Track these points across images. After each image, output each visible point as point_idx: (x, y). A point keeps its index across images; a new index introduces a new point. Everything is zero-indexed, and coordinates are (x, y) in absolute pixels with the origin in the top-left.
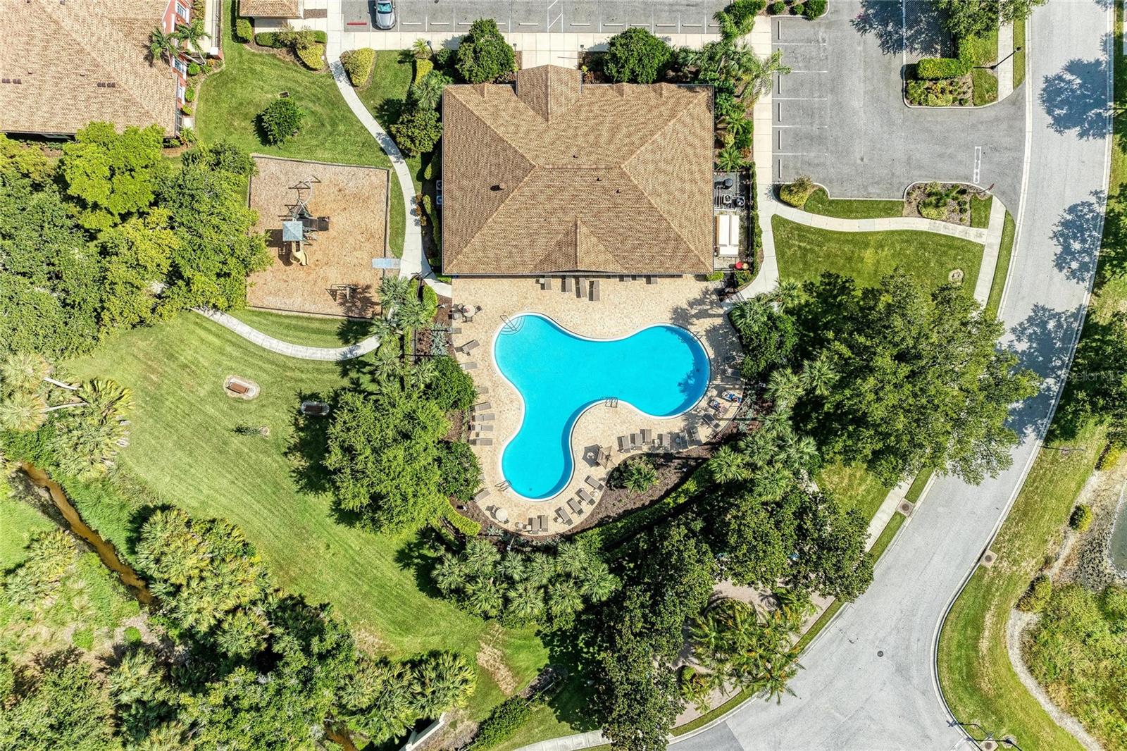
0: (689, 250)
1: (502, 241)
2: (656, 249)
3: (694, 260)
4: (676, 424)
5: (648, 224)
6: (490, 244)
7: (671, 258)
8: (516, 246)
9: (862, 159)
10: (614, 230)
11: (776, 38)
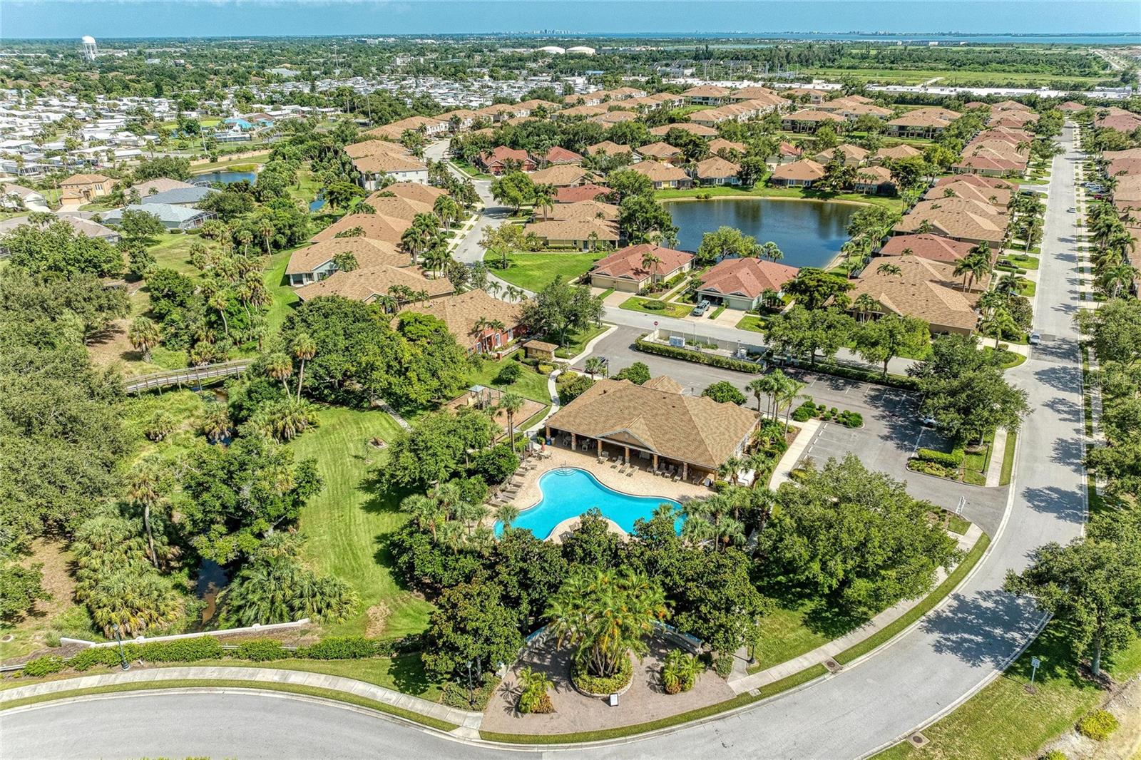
0: (707, 451)
1: (589, 415)
3: (707, 458)
5: (684, 428)
8: (595, 420)
10: (660, 426)
11: (821, 428)
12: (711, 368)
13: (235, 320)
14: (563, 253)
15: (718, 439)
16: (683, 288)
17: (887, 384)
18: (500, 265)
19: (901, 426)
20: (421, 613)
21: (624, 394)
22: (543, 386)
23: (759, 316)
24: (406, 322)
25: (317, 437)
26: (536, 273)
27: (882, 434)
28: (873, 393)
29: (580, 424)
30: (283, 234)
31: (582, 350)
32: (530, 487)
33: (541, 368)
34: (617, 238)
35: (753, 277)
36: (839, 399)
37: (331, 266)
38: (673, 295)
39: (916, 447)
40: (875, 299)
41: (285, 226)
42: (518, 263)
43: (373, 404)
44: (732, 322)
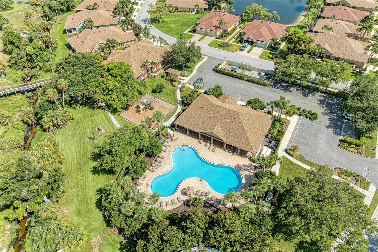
0: (250, 143)
1: (195, 120)
2: (239, 139)
3: (250, 147)
4: (220, 196)
5: (239, 130)
6: (191, 120)
7: (243, 143)
8: (198, 123)
9: (320, 154)
10: (228, 128)
11: (299, 120)
12: (249, 83)
13: (39, 58)
14: (184, 14)
15: (254, 136)
16: (235, 35)
17: (327, 93)
18: (157, 21)
19: (335, 119)
20: (115, 242)
21: (211, 109)
22: (174, 93)
23: (269, 51)
24: (110, 68)
25: (73, 125)
26: (172, 26)
27: (326, 124)
28: (321, 98)
29: (191, 124)
30: (64, 5)
31: (192, 72)
32: (168, 158)
33: (174, 83)
34: (207, 7)
35: (267, 31)
36: (306, 102)
37: (83, 25)
38: (231, 39)
39: (342, 132)
40: (323, 47)
41: (64, 2)
42: (164, 19)
43: (99, 105)
44: (257, 54)
